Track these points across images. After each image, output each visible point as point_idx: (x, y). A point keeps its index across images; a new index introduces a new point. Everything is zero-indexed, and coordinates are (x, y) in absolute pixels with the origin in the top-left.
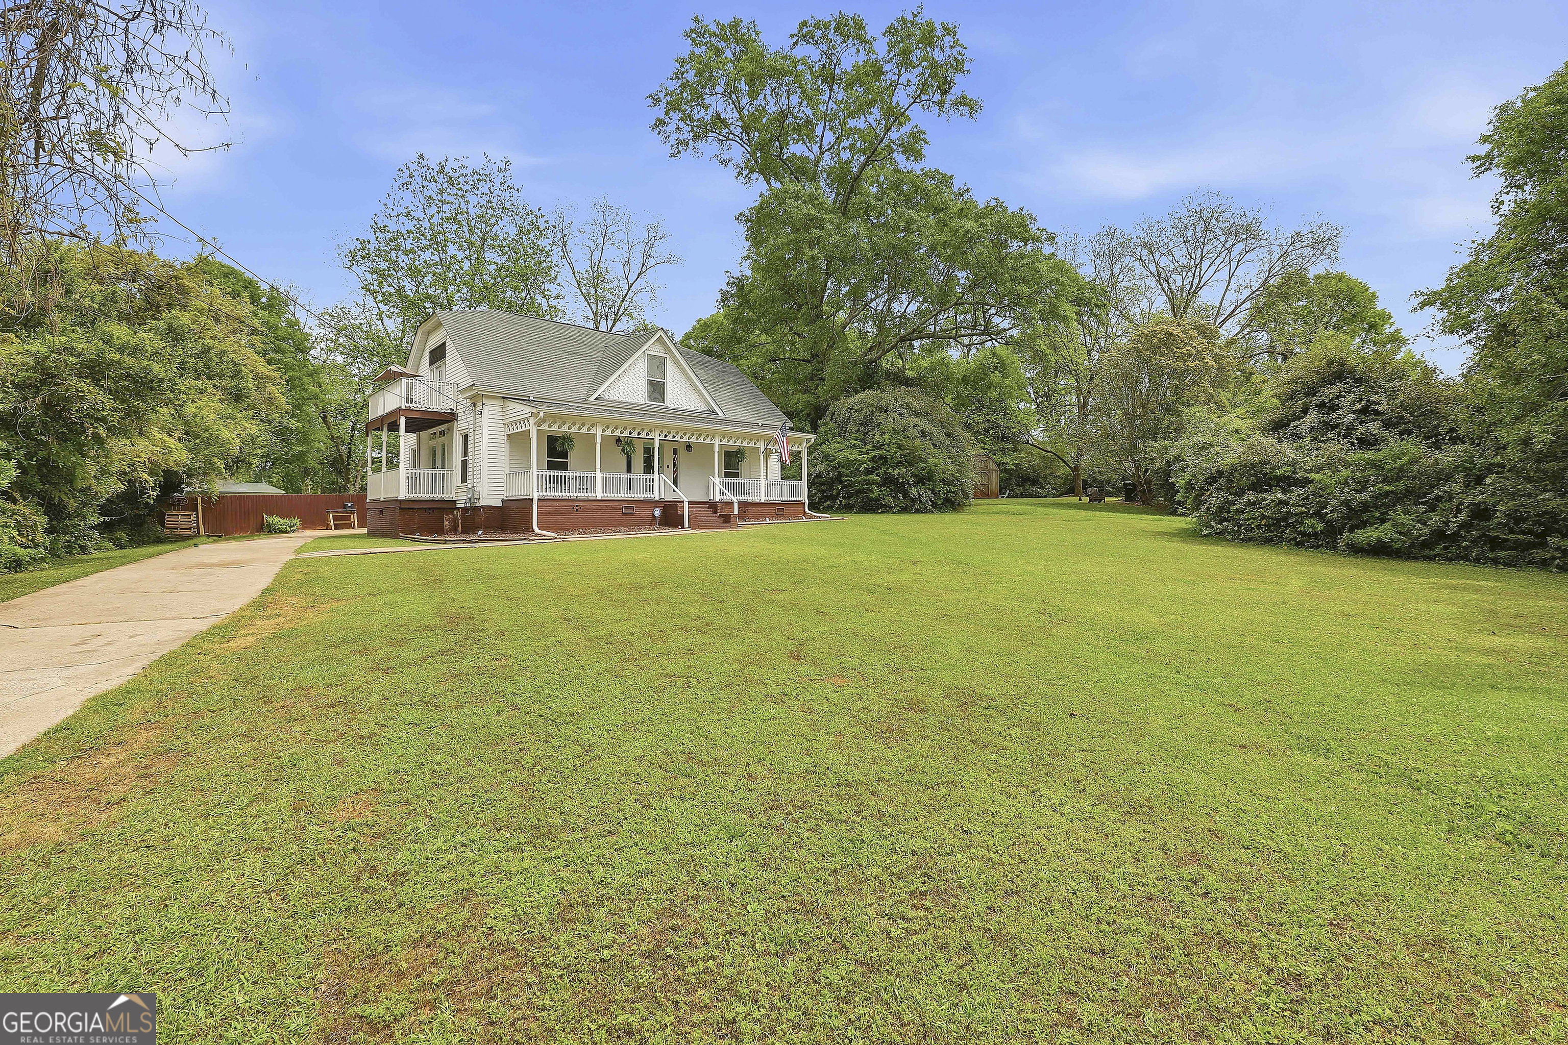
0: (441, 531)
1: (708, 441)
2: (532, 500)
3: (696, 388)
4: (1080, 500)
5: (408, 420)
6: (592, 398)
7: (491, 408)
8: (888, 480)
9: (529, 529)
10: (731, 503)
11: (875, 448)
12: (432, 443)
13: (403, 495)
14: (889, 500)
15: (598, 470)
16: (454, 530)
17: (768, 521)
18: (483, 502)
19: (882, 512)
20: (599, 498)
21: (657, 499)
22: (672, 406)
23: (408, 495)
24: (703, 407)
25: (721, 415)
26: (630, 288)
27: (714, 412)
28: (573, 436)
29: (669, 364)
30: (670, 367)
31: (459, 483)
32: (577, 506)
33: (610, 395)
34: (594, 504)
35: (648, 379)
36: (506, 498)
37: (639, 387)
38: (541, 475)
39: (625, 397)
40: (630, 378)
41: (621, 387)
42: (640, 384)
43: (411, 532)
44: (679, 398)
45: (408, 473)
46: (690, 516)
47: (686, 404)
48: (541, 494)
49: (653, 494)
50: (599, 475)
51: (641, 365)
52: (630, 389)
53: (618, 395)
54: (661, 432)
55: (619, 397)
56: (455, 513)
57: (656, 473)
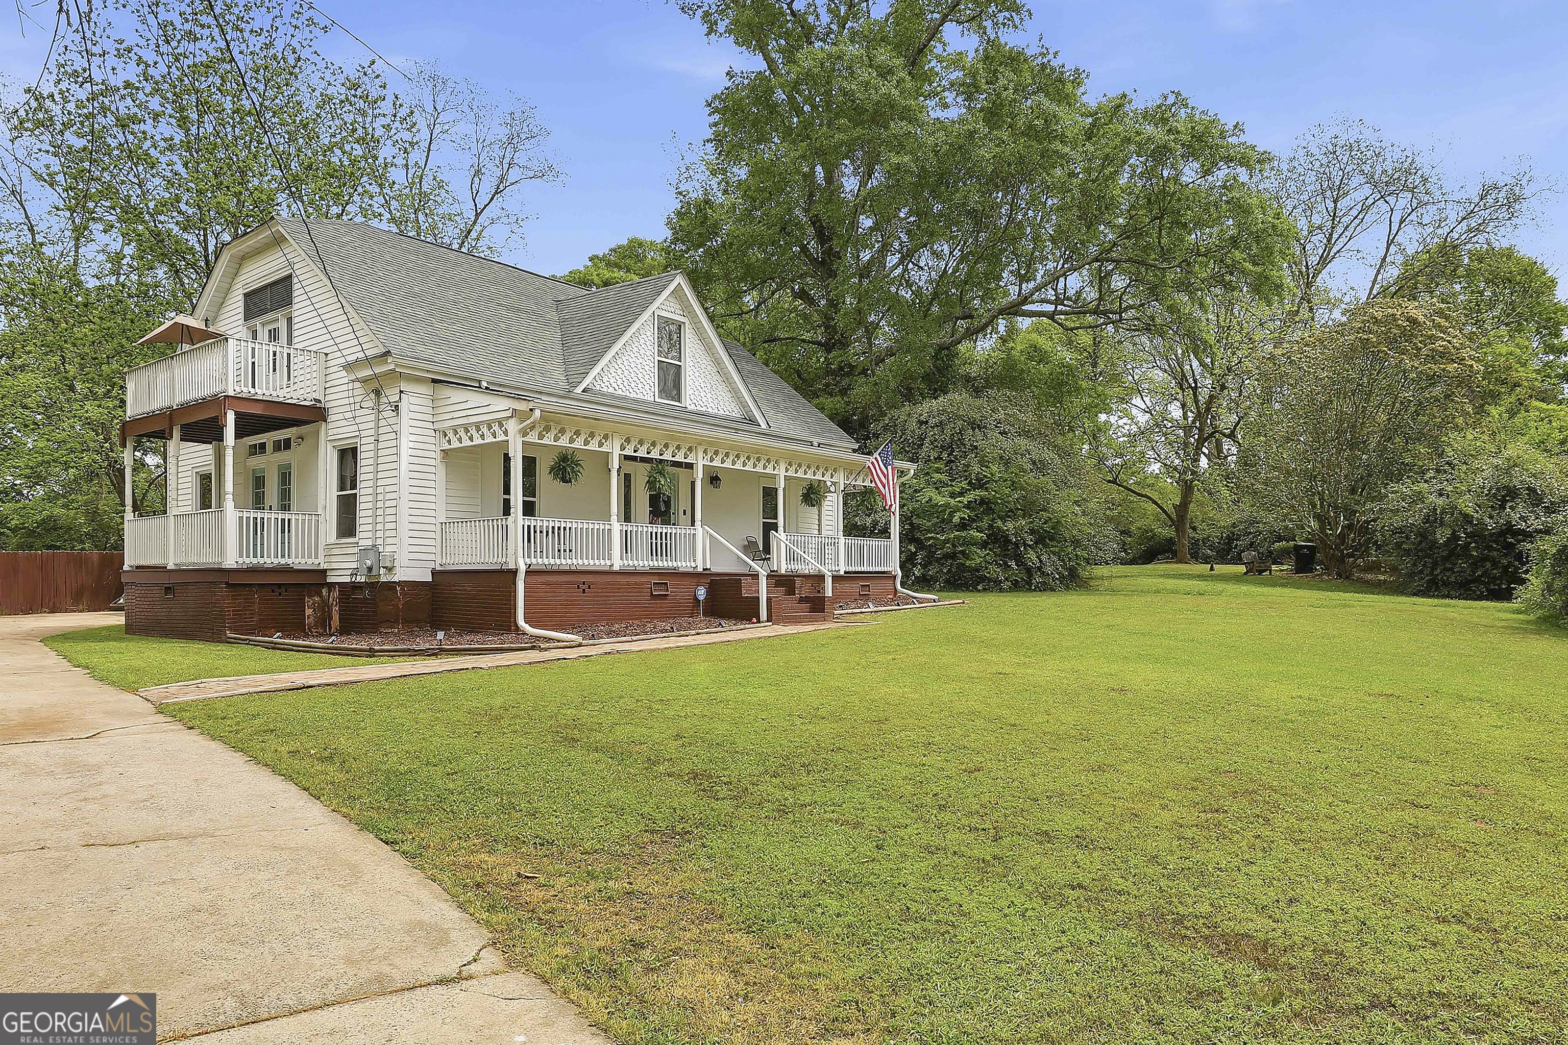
0: (296, 627)
1: (769, 470)
2: (514, 573)
3: (727, 380)
4: (1212, 569)
5: (239, 416)
6: (579, 390)
7: (412, 400)
8: (997, 539)
9: (508, 625)
10: (821, 578)
11: (973, 486)
12: (257, 462)
13: (231, 559)
14: (995, 571)
15: (614, 518)
16: (323, 626)
17: (872, 608)
18: (399, 576)
19: (985, 590)
20: (616, 568)
21: (700, 569)
22: (691, 408)
23: (240, 561)
24: (735, 412)
25: (764, 426)
26: (477, 215)
27: (752, 421)
28: (578, 457)
29: (689, 336)
30: (690, 342)
31: (332, 537)
32: (584, 583)
33: (603, 385)
34: (609, 578)
35: (657, 358)
36: (438, 568)
37: (645, 373)
38: (529, 527)
39: (624, 389)
40: (633, 355)
41: (619, 371)
42: (647, 368)
43: (247, 630)
44: (702, 395)
45: (241, 518)
46: (769, 600)
47: (712, 405)
48: (528, 561)
49: (694, 561)
50: (617, 527)
51: (649, 334)
52: (632, 375)
53: (615, 385)
54: (705, 452)
55: (617, 388)
56: (324, 594)
57: (698, 523)
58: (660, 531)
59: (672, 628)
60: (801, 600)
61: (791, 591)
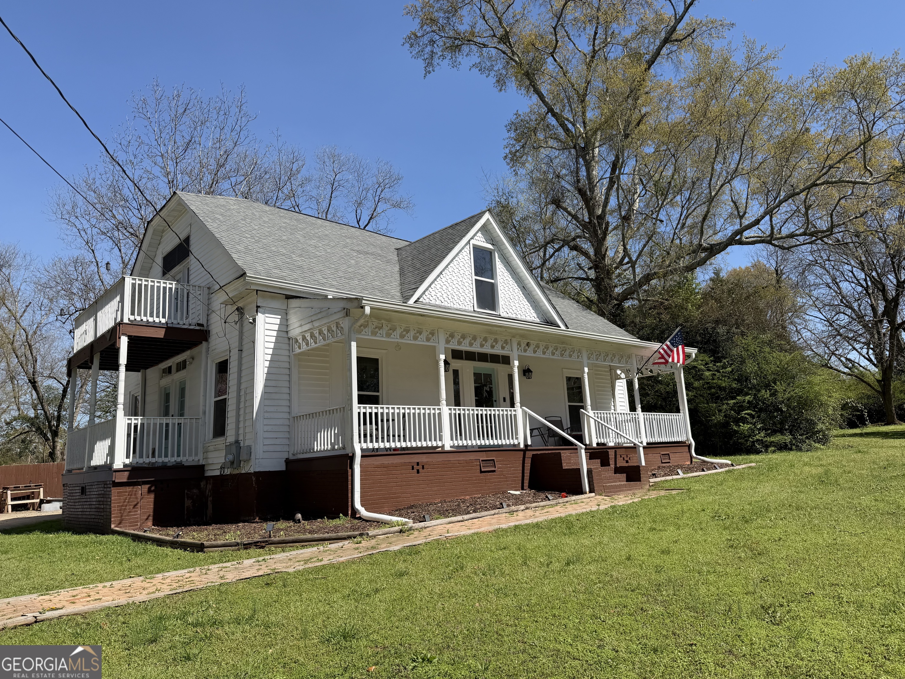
1: (574, 358)
2: (352, 457)
5: (131, 340)
6: (411, 302)
12: (166, 382)
13: (119, 461)
15: (444, 403)
18: (255, 467)
20: (447, 447)
21: (522, 446)
22: (505, 315)
23: (127, 461)
24: (539, 318)
25: (563, 327)
27: (555, 324)
30: (499, 263)
31: (210, 436)
32: (418, 464)
33: (431, 299)
34: (440, 458)
35: (475, 277)
36: (291, 457)
37: (465, 288)
38: (365, 414)
39: (449, 301)
40: (454, 275)
41: (444, 287)
42: (466, 284)
43: (131, 523)
44: (512, 305)
45: (129, 425)
46: (589, 472)
47: (520, 312)
48: (364, 446)
49: (517, 438)
50: (446, 411)
51: (466, 258)
52: (455, 290)
53: (440, 298)
54: (519, 344)
55: (443, 301)
56: (202, 486)
57: (518, 404)
58: (485, 413)
59: (501, 504)
60: (618, 470)
61: (605, 463)
